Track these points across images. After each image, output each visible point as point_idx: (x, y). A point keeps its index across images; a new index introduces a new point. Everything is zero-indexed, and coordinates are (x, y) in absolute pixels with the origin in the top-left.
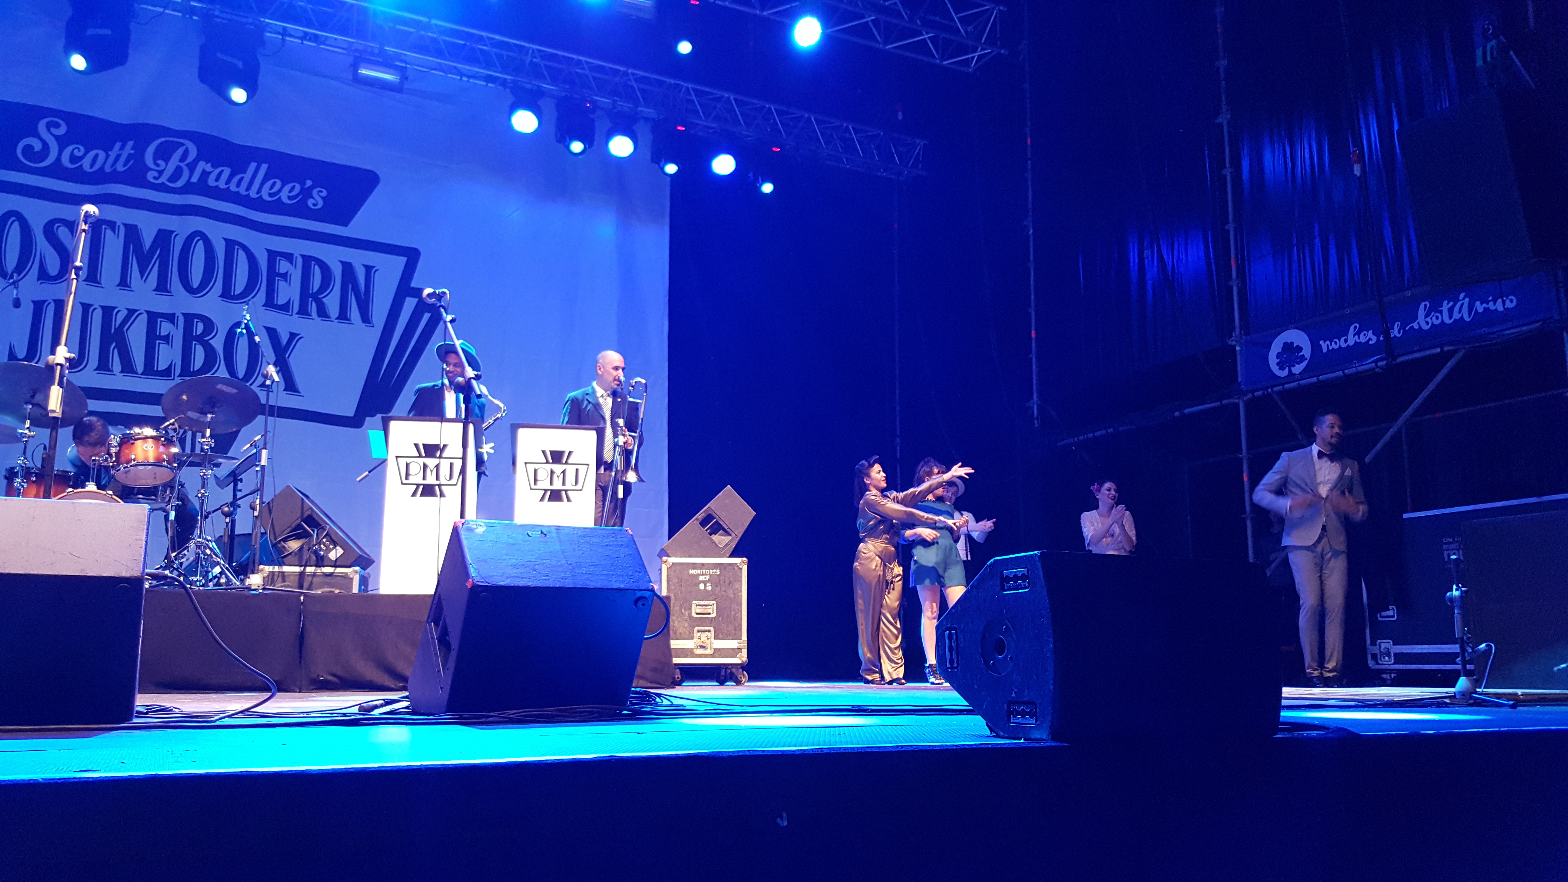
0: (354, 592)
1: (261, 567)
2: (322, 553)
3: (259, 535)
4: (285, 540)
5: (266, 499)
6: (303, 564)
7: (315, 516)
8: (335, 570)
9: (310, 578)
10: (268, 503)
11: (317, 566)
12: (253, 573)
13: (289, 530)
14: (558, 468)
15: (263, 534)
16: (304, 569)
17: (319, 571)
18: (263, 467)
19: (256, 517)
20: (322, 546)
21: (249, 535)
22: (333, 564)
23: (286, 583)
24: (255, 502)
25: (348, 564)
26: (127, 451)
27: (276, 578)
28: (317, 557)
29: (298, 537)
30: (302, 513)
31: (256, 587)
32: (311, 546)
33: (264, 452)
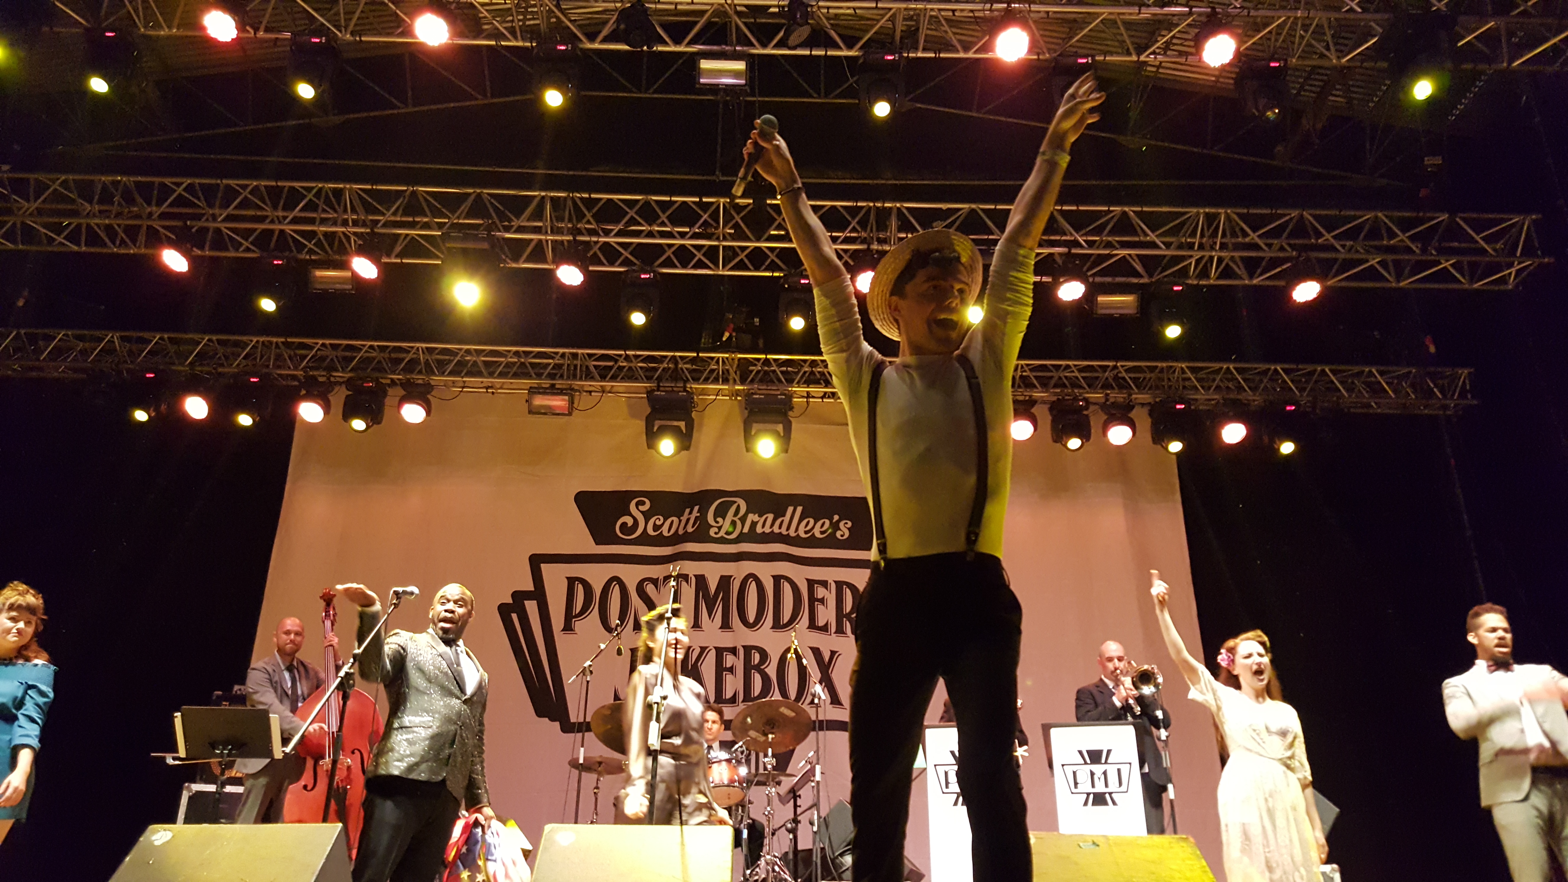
10: (825, 818)
14: (1098, 769)
15: (822, 849)
18: (818, 782)
19: (815, 833)
24: (813, 817)
33: (818, 768)
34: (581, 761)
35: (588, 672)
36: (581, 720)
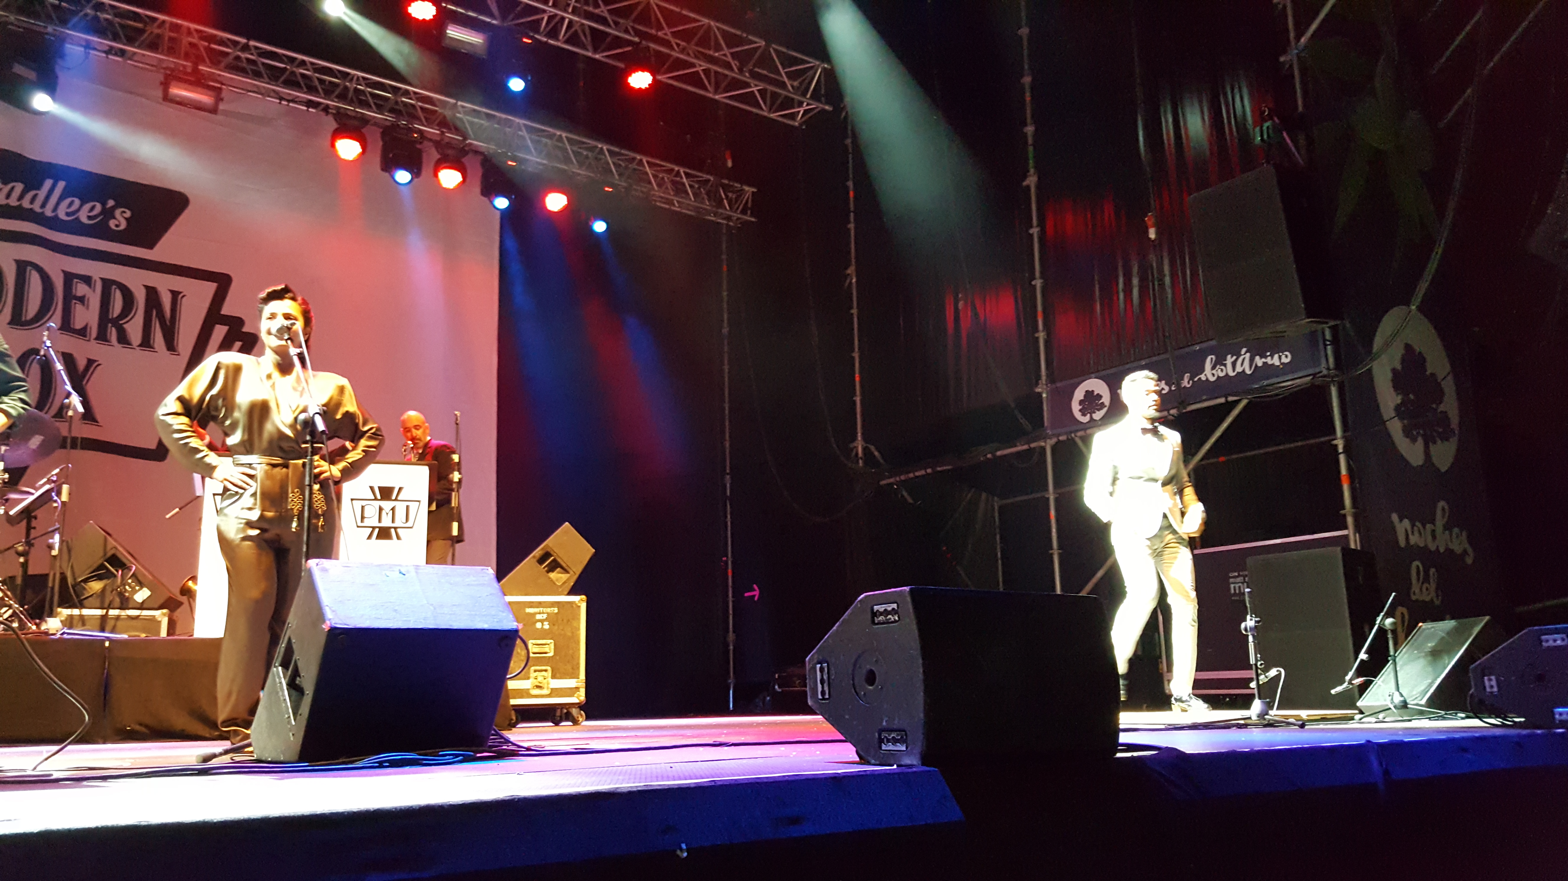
0: (161, 636)
1: (60, 610)
2: (127, 594)
3: (57, 575)
4: (86, 581)
6: (106, 606)
7: (118, 555)
8: (140, 612)
9: (113, 622)
11: (121, 608)
12: (51, 617)
13: (90, 570)
14: (387, 505)
15: (61, 575)
16: (107, 612)
17: (123, 614)
19: (54, 556)
20: (127, 587)
21: (46, 576)
22: (139, 606)
23: (88, 627)
24: (53, 541)
25: (156, 606)
27: (75, 622)
28: (120, 598)
29: (99, 578)
30: (105, 553)
31: (55, 632)
32: (114, 587)
33: (65, 486)
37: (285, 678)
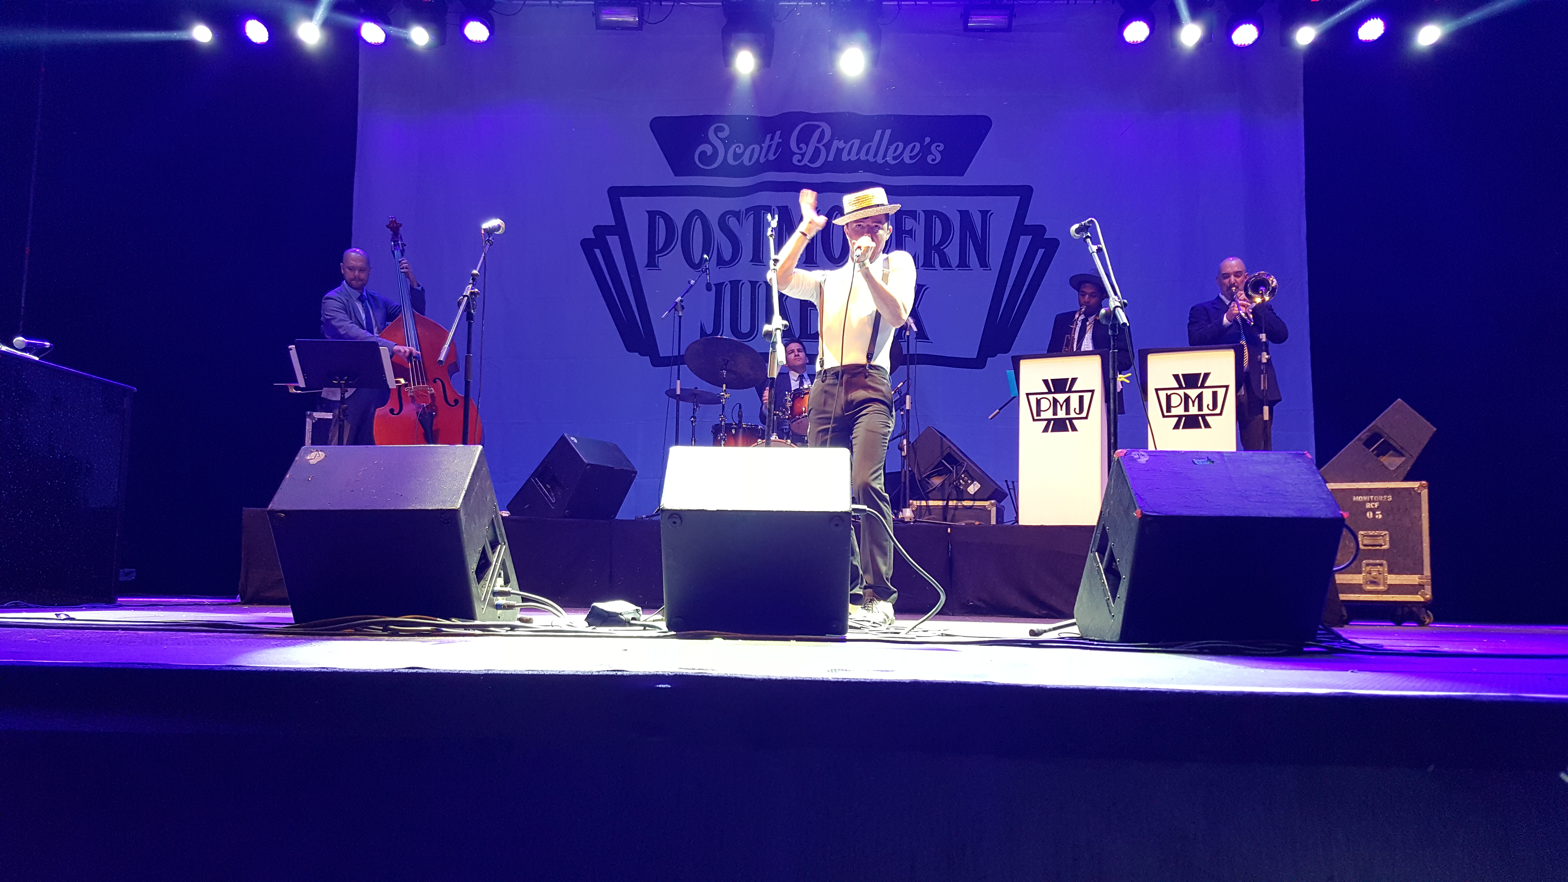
0: (992, 524)
1: (911, 501)
2: (962, 487)
3: (908, 472)
4: (929, 477)
5: (912, 441)
6: (946, 498)
7: (952, 453)
8: (974, 504)
9: (952, 511)
10: (913, 443)
11: (959, 499)
12: (905, 507)
13: (932, 467)
14: (1193, 393)
15: (910, 471)
16: (947, 503)
17: (960, 504)
18: (908, 410)
19: (904, 456)
20: (961, 481)
21: (900, 473)
22: (972, 498)
23: (934, 516)
24: (902, 443)
25: (986, 497)
26: (798, 405)
27: (923, 511)
28: (956, 491)
29: (939, 474)
30: (942, 453)
31: (909, 520)
32: (952, 482)
33: (908, 397)
34: (678, 392)
35: (679, 307)
36: (676, 354)
37: (1102, 564)
